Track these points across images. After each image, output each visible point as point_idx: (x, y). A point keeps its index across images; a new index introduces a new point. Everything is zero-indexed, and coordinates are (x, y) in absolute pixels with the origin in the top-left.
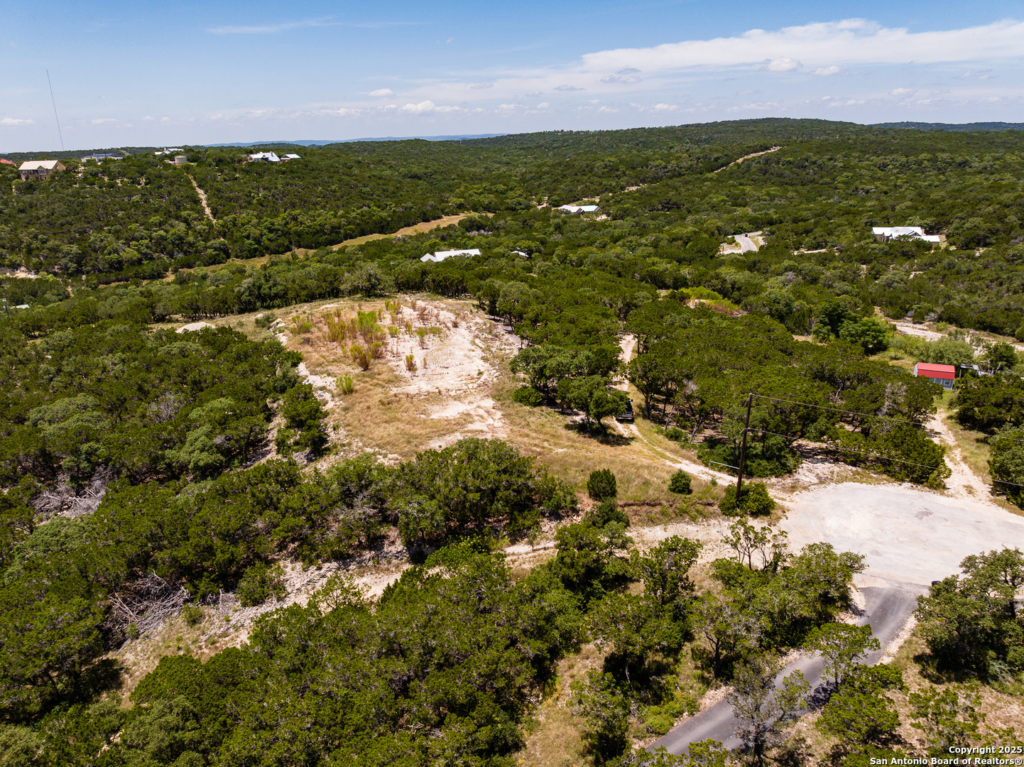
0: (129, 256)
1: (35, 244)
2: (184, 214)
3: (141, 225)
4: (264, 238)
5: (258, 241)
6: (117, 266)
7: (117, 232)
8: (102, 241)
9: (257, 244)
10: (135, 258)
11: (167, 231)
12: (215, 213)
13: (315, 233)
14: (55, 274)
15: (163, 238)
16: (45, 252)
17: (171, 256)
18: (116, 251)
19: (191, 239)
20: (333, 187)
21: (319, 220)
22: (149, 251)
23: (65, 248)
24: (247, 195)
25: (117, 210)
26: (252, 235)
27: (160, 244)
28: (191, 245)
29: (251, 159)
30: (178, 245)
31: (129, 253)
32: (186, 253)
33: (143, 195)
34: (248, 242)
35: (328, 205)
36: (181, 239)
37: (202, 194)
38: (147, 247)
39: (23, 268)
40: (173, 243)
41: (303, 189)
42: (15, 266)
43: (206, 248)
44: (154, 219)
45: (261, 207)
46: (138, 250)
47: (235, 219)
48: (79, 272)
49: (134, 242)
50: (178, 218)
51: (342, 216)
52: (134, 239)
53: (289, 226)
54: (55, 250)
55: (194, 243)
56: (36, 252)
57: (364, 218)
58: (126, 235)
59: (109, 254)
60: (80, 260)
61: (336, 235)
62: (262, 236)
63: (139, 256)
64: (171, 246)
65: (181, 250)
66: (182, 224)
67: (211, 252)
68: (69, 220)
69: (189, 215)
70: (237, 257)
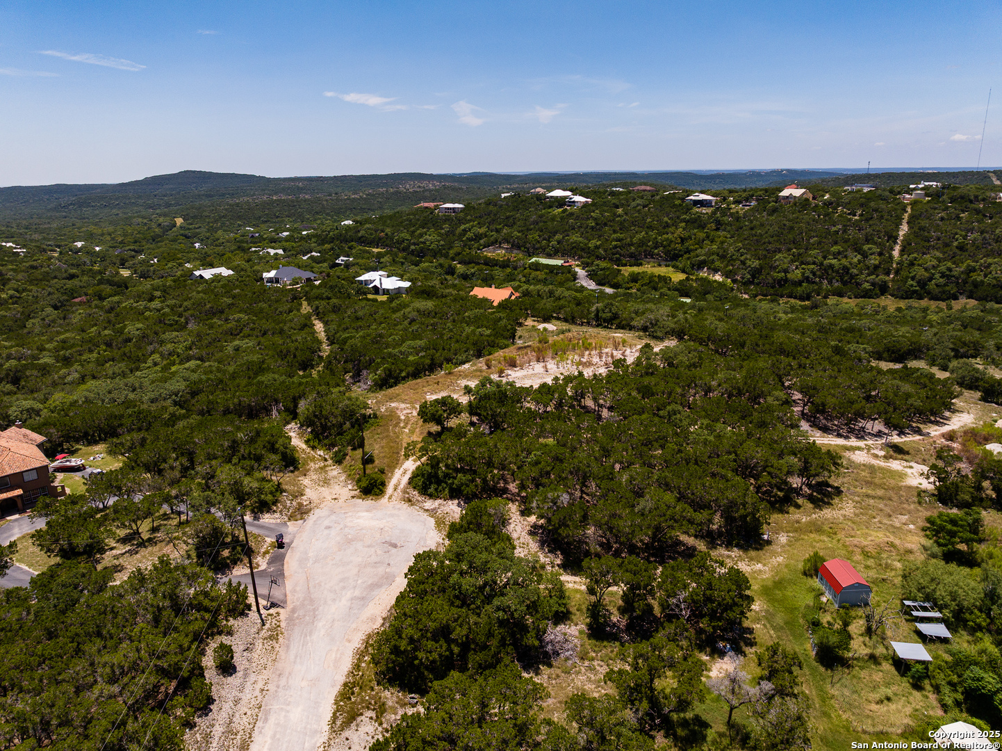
0: (794, 277)
1: (737, 255)
2: (866, 247)
3: (822, 252)
4: (932, 282)
5: (923, 284)
6: (783, 282)
7: (799, 255)
8: (781, 260)
9: (919, 286)
10: (797, 280)
11: (839, 261)
12: (901, 251)
14: (735, 281)
15: (831, 266)
16: (738, 263)
17: (830, 282)
18: (786, 271)
19: (856, 271)
22: (811, 275)
23: (750, 262)
24: (950, 237)
26: (917, 276)
27: (826, 271)
28: (852, 277)
29: (1000, 197)
30: (841, 275)
31: (796, 274)
32: (845, 283)
34: (910, 282)
36: (846, 269)
37: (904, 229)
38: (812, 272)
40: (837, 272)
43: (865, 281)
44: (836, 248)
45: (956, 250)
46: (804, 274)
47: (915, 259)
49: (804, 266)
50: (858, 250)
52: (808, 263)
53: (971, 274)
54: (743, 263)
55: (856, 275)
56: (732, 262)
58: (803, 259)
59: (779, 272)
60: (756, 273)
62: (930, 279)
65: (842, 279)
66: (859, 257)
67: (867, 286)
68: (771, 240)
69: (870, 249)
70: (892, 296)
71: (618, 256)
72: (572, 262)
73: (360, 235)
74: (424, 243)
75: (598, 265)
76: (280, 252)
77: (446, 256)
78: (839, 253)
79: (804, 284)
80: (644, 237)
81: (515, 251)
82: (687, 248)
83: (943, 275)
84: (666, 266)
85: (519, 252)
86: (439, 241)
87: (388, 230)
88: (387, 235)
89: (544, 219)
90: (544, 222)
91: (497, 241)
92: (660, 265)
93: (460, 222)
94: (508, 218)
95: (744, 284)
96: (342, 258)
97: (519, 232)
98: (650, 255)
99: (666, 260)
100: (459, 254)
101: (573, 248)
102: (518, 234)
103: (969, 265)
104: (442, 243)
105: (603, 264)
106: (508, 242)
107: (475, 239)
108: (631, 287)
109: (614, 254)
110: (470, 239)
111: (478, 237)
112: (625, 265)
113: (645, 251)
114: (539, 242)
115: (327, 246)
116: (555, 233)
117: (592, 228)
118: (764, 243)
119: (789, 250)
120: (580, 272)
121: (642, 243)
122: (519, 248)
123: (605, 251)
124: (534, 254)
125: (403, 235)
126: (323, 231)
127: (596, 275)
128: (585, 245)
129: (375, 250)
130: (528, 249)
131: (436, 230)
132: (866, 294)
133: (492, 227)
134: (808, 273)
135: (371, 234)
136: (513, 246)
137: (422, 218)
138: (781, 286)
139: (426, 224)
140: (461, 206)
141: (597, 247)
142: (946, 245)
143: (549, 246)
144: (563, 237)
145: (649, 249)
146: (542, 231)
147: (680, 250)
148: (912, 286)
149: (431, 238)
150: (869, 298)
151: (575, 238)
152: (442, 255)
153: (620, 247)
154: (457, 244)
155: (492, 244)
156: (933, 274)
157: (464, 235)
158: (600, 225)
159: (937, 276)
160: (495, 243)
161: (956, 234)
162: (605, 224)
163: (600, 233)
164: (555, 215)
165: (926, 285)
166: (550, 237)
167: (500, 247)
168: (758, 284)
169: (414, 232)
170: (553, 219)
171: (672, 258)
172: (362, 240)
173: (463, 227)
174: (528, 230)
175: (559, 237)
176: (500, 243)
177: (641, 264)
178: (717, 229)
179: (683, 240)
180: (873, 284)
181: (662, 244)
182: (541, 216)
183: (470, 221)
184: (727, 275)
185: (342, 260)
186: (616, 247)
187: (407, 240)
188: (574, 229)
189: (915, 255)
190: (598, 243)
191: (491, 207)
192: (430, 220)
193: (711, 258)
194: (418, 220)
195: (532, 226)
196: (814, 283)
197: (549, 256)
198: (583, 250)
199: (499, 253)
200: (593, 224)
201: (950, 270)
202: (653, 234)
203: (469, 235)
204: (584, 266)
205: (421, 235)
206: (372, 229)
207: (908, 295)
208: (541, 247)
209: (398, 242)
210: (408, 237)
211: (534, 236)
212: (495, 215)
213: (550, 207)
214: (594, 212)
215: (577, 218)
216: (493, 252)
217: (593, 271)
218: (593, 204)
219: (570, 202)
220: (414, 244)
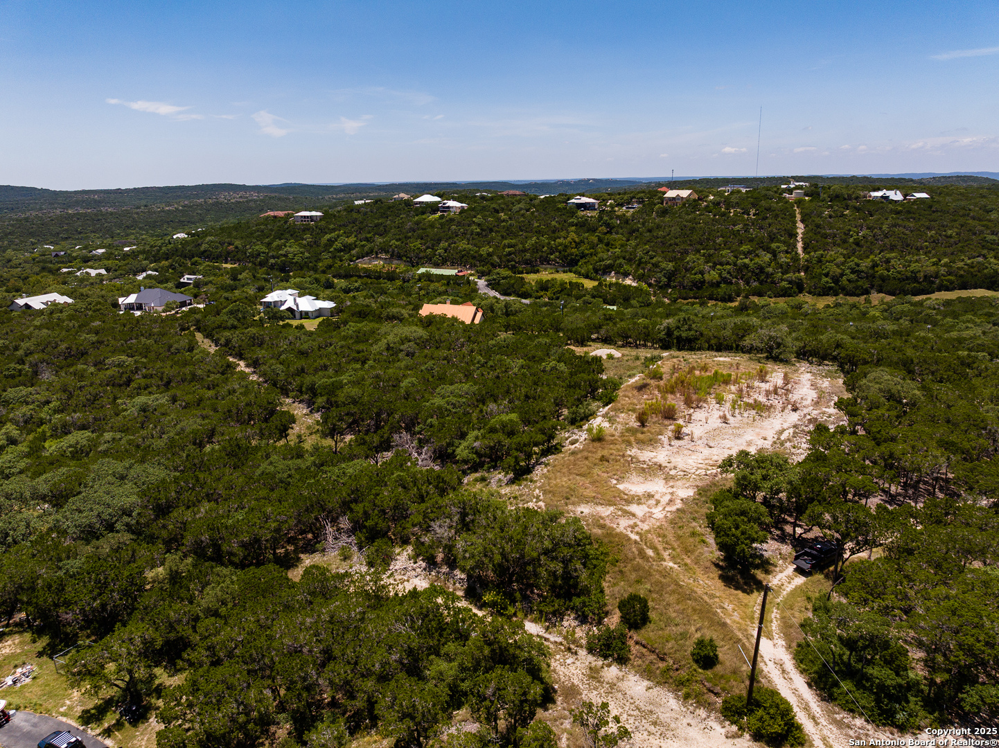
0: (710, 278)
1: (646, 258)
2: (773, 246)
3: (732, 252)
4: (844, 278)
5: (836, 280)
6: (699, 285)
7: (710, 255)
8: (694, 262)
9: (833, 282)
10: (714, 281)
11: (751, 260)
12: (805, 249)
13: (904, 280)
14: (650, 285)
15: (745, 266)
16: (649, 266)
17: (748, 283)
18: (702, 273)
19: (770, 270)
20: (949, 232)
21: (914, 266)
22: (728, 276)
23: (663, 265)
24: (845, 234)
25: (718, 237)
26: (831, 273)
27: (741, 271)
28: (768, 275)
29: (870, 196)
30: (757, 274)
31: (713, 275)
32: (761, 283)
33: (745, 225)
34: (825, 279)
35: (933, 252)
36: (761, 269)
37: (801, 228)
38: (729, 273)
39: (631, 277)
40: (753, 272)
41: (912, 231)
42: (626, 275)
43: (782, 280)
44: (744, 248)
45: (854, 246)
46: (720, 275)
47: (822, 255)
48: (668, 286)
49: (718, 267)
50: (766, 249)
51: (945, 265)
52: (721, 264)
53: (876, 269)
54: (656, 265)
55: (772, 274)
56: (642, 265)
57: (972, 270)
58: (715, 259)
59: (695, 274)
60: (671, 276)
61: (928, 284)
62: (842, 275)
63: (719, 279)
64: (750, 274)
65: (758, 279)
66: (769, 255)
67: (784, 284)
68: (677, 241)
69: (778, 247)
70: (810, 293)
71: (513, 263)
72: (467, 271)
73: (202, 248)
74: (285, 256)
75: (498, 273)
76: (103, 271)
77: (315, 269)
78: (750, 252)
79: (722, 285)
80: (536, 242)
81: (395, 262)
82: (583, 253)
83: (853, 272)
84: (564, 272)
85: (400, 262)
86: (303, 253)
87: (237, 243)
89: (422, 226)
90: (423, 229)
91: (372, 251)
92: (558, 272)
93: (324, 231)
94: (376, 226)
95: (661, 288)
96: (186, 276)
97: (397, 240)
98: (546, 261)
99: (563, 266)
100: (330, 266)
101: (463, 256)
102: (397, 243)
103: (873, 261)
104: (307, 254)
105: (505, 272)
106: (387, 252)
107: (345, 250)
108: (542, 296)
109: (509, 261)
110: (340, 250)
111: (347, 248)
112: (522, 273)
113: (541, 257)
114: (422, 251)
115: (165, 263)
116: (439, 240)
117: (478, 234)
118: (671, 245)
119: (698, 251)
120: (479, 282)
121: (536, 249)
122: (399, 257)
123: (500, 258)
125: (257, 247)
126: (151, 246)
127: (498, 284)
128: (476, 252)
129: (227, 266)
130: (411, 258)
131: (296, 241)
132: (786, 292)
133: (362, 236)
134: (725, 274)
135: (217, 248)
136: (392, 256)
137: (275, 228)
138: (699, 288)
139: (282, 234)
140: (319, 214)
141: (490, 255)
142: (845, 241)
143: (434, 255)
144: (449, 245)
145: (544, 255)
146: (422, 239)
147: (576, 255)
148: (827, 282)
149: (292, 249)
150: (789, 296)
151: (463, 245)
152: (309, 269)
153: (513, 253)
154: (325, 255)
155: (367, 254)
156: (844, 270)
157: (331, 246)
158: (486, 231)
159: (848, 271)
160: (370, 253)
161: (850, 230)
162: (491, 230)
163: (488, 239)
164: (433, 222)
165: (839, 281)
166: (433, 245)
167: (377, 258)
168: (675, 287)
169: (270, 244)
170: (432, 225)
171: (570, 263)
172: (206, 254)
173: (328, 236)
174: (407, 238)
175: (444, 244)
176: (377, 254)
177: (538, 271)
178: (610, 232)
179: (578, 245)
180: (790, 282)
181: (557, 249)
182: (417, 223)
183: (334, 230)
184: (639, 278)
185: (188, 279)
186: (510, 254)
187: (263, 253)
188: (458, 236)
189: (821, 252)
190: (490, 250)
191: (355, 215)
192: (287, 230)
193: (618, 262)
194: (272, 230)
195: (410, 234)
196: (731, 283)
197: (437, 265)
198: (474, 258)
199: (377, 264)
200: (478, 230)
201: (858, 265)
202: (544, 239)
203: (338, 245)
204: (479, 275)
205: (279, 247)
206: (217, 242)
207: (825, 292)
208: (426, 257)
209: (252, 255)
210: (264, 249)
211: (416, 244)
213: (423, 213)
214: (475, 217)
215: (459, 224)
216: (370, 264)
217: (494, 279)
218: (471, 209)
219: (444, 207)
220: (273, 257)
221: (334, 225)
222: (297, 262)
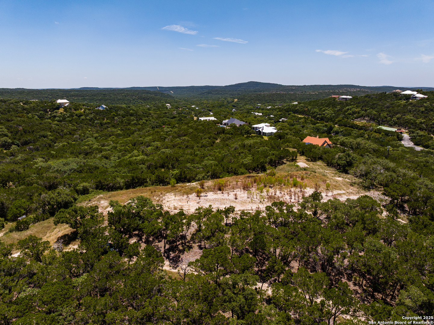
72: (403, 130)
73: (296, 109)
74: (324, 114)
75: (418, 133)
76: (261, 114)
81: (372, 122)
85: (374, 122)
86: (332, 114)
87: (309, 107)
88: (308, 109)
89: (393, 106)
91: (362, 115)
93: (347, 105)
94: (373, 104)
96: (283, 119)
97: (376, 112)
100: (340, 121)
101: (406, 122)
102: (375, 113)
104: (334, 115)
105: (421, 133)
106: (369, 117)
107: (352, 114)
110: (350, 114)
111: (354, 113)
114: (386, 118)
115: (279, 113)
116: (397, 113)
117: (422, 112)
120: (406, 136)
122: (374, 120)
123: (427, 125)
124: (382, 124)
125: (315, 110)
126: (283, 107)
127: (415, 139)
128: (414, 121)
129: (300, 116)
130: (379, 121)
131: (333, 108)
133: (364, 108)
135: (302, 109)
136: (371, 119)
137: (328, 102)
139: (329, 105)
140: (350, 97)
141: (421, 123)
143: (391, 120)
144: (401, 116)
146: (390, 112)
149: (329, 112)
151: (409, 117)
154: (342, 116)
157: (347, 112)
158: (428, 110)
160: (362, 117)
162: (432, 111)
163: (426, 115)
164: (401, 104)
166: (393, 115)
167: (364, 119)
169: (321, 109)
170: (399, 106)
173: (347, 107)
174: (382, 111)
175: (399, 116)
176: (364, 117)
182: (392, 104)
183: (352, 105)
187: (317, 112)
188: (410, 112)
190: (423, 121)
191: (367, 99)
192: (332, 103)
194: (326, 103)
195: (385, 109)
197: (391, 126)
198: (412, 124)
199: (363, 122)
200: (423, 110)
203: (350, 112)
204: (410, 133)
205: (324, 111)
206: (303, 107)
208: (386, 121)
211: (384, 114)
212: (367, 102)
213: (400, 99)
214: (426, 103)
215: (414, 106)
216: (360, 122)
217: (414, 136)
218: (427, 99)
219: (413, 97)
220: (319, 114)
221: (354, 102)
222: (328, 117)
